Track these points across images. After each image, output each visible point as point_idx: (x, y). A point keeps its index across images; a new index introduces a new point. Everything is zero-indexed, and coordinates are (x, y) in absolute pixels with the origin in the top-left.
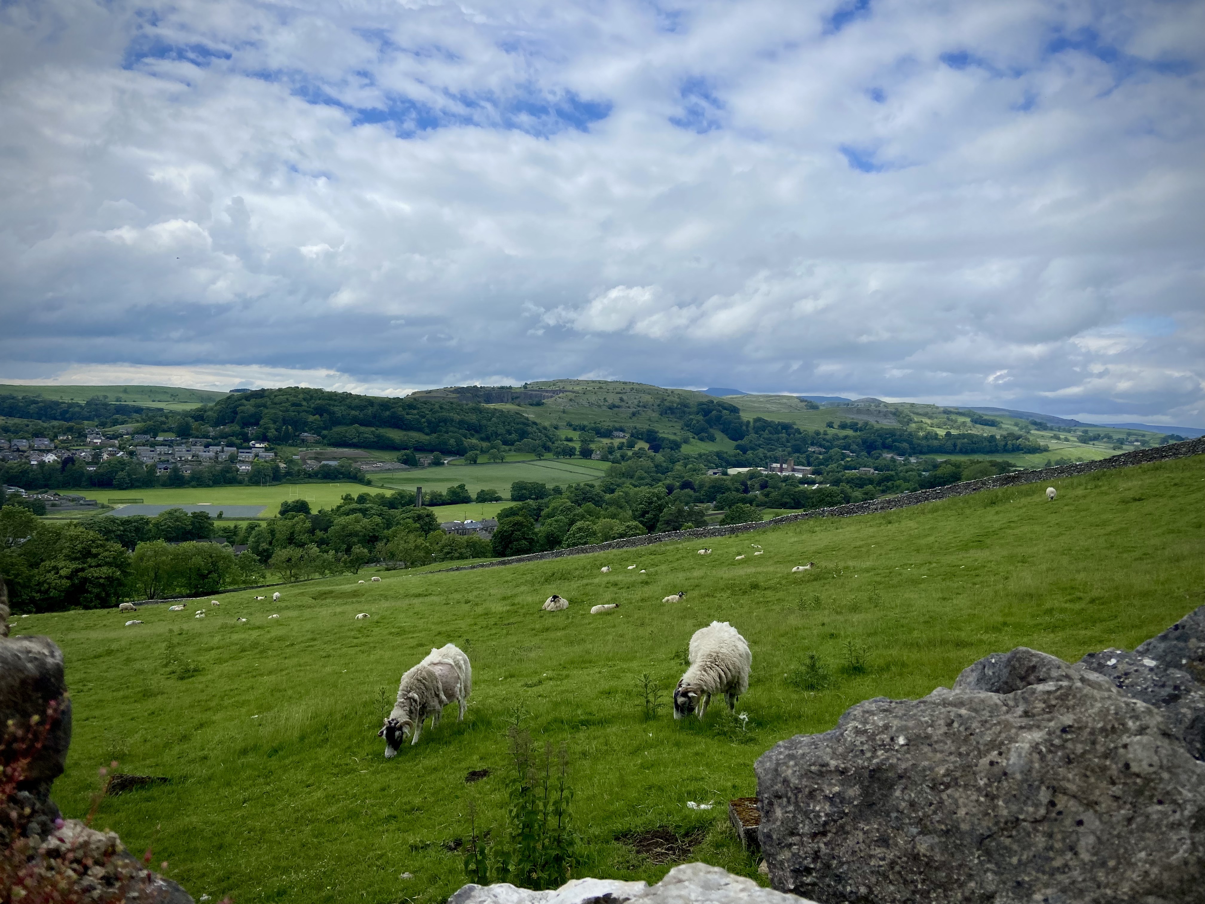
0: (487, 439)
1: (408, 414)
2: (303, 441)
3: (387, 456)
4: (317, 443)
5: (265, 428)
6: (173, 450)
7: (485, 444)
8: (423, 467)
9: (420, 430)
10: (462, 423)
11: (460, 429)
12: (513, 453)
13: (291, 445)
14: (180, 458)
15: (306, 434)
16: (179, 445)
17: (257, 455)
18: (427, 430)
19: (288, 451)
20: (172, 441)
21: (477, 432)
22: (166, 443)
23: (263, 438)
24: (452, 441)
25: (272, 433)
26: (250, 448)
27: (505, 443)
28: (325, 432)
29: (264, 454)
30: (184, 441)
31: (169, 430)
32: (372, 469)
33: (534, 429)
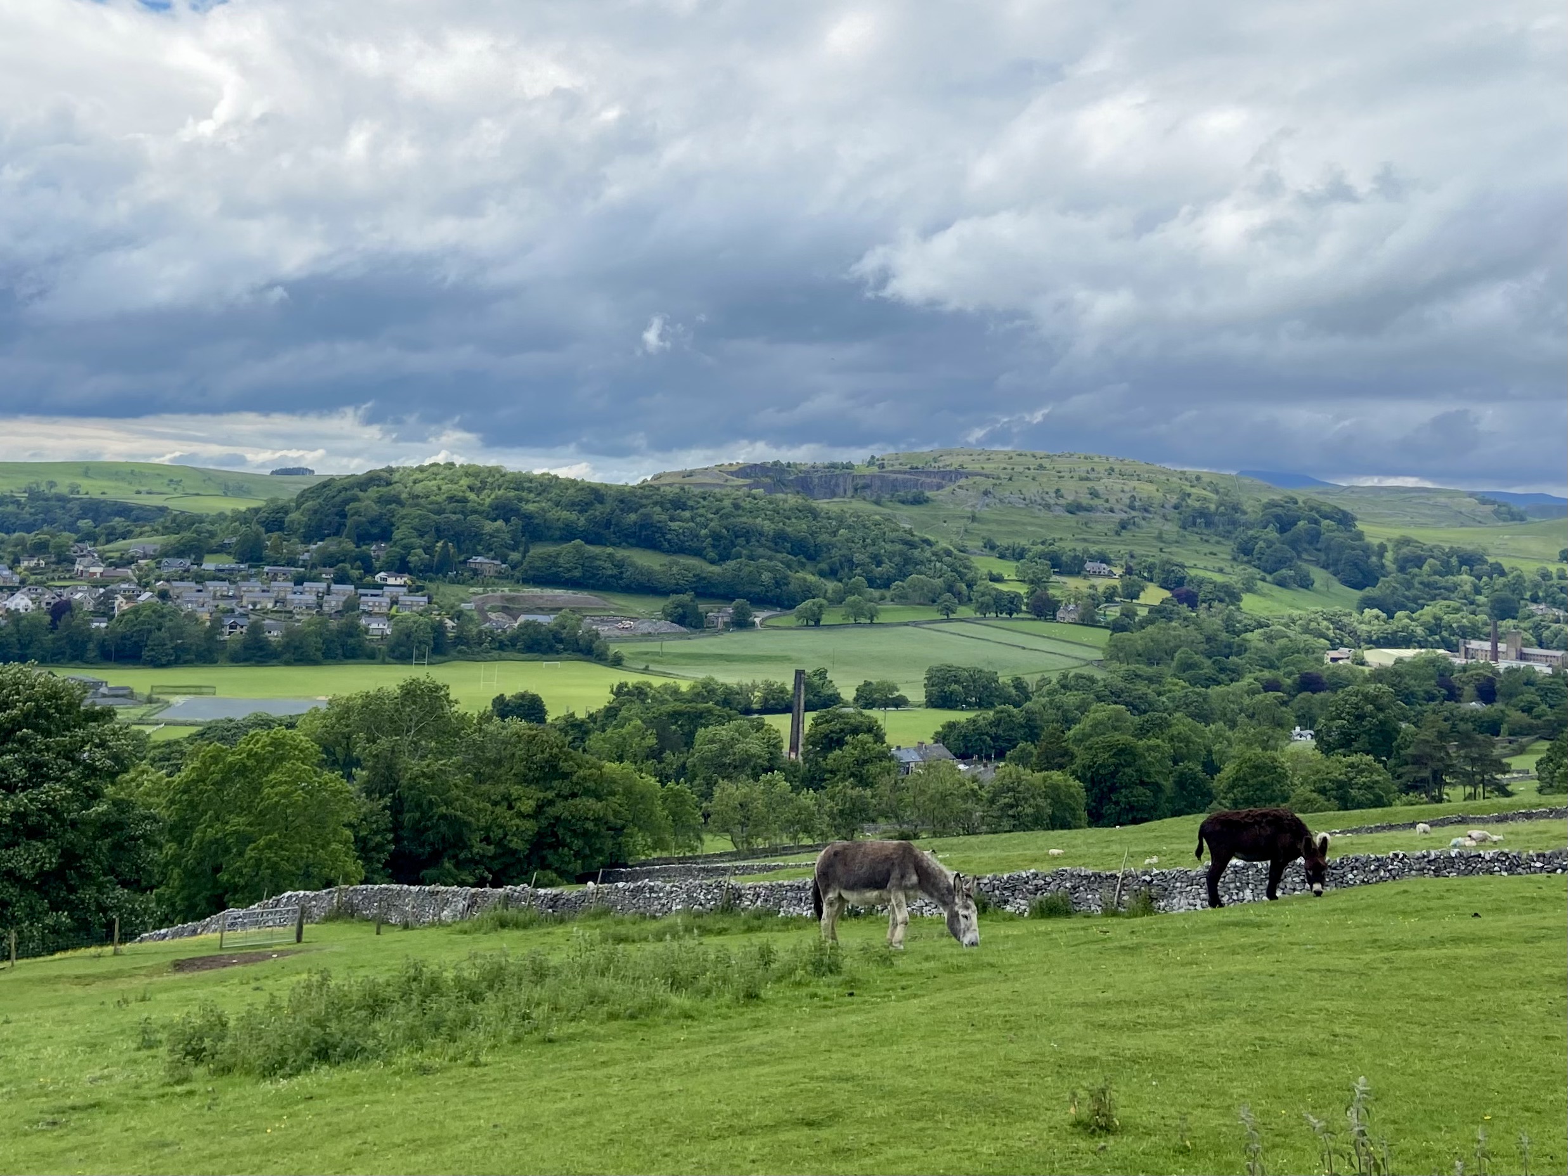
0: (832, 573)
1: (672, 519)
2: (475, 572)
3: (640, 606)
4: (501, 576)
5: (405, 547)
6: (239, 588)
7: (831, 586)
8: (716, 632)
9: (698, 553)
10: (779, 540)
11: (777, 551)
12: (890, 606)
13: (453, 582)
14: (254, 604)
15: (480, 559)
16: (246, 578)
17: (394, 602)
18: (712, 554)
19: (449, 593)
20: (231, 571)
21: (811, 558)
22: (221, 575)
23: (401, 566)
24: (766, 577)
25: (417, 557)
26: (381, 587)
27: (871, 583)
28: (515, 556)
29: (408, 599)
30: (253, 571)
31: (222, 549)
32: (618, 633)
33: (928, 554)
